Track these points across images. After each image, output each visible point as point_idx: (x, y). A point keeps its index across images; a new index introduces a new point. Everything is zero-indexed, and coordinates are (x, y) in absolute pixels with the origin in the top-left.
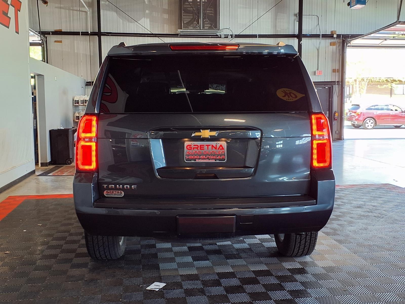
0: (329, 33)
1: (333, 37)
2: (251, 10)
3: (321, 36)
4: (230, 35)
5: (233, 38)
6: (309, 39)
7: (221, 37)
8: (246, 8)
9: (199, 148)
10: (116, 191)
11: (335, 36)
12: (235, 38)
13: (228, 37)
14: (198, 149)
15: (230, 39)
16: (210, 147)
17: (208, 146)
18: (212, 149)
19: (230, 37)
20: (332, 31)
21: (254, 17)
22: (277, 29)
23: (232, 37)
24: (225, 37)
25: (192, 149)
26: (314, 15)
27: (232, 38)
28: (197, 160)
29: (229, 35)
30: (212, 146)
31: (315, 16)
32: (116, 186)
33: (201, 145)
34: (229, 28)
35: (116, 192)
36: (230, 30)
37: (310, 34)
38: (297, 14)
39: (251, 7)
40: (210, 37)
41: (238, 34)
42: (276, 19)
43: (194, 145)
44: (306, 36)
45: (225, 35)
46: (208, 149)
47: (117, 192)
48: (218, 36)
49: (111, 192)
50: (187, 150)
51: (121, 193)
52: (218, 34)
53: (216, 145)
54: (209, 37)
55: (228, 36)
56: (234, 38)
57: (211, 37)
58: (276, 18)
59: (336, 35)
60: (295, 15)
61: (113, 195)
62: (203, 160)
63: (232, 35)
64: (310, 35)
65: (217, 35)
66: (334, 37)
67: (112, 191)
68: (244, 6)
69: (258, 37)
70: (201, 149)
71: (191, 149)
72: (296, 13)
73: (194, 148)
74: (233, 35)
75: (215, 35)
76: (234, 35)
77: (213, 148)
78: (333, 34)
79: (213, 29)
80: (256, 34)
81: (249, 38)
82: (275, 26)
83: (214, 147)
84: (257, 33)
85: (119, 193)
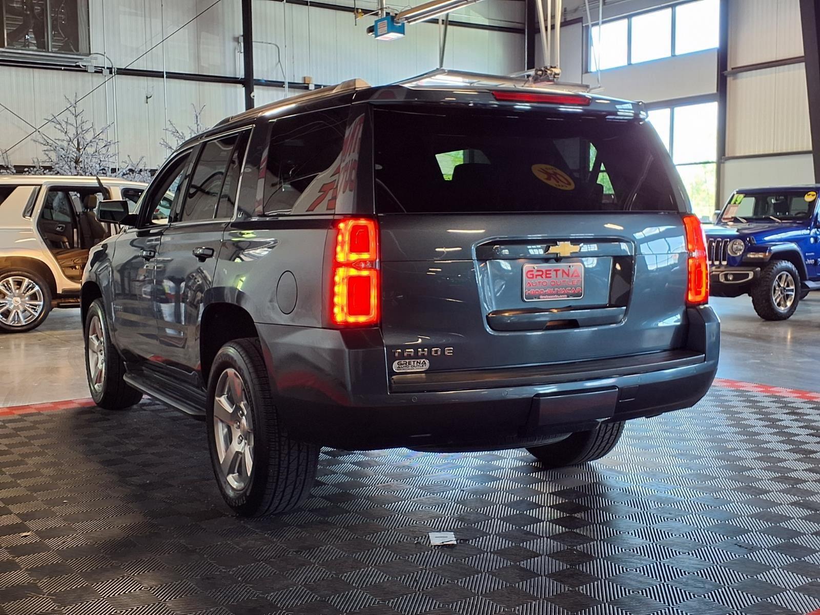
0: (299, 80)
1: (307, 88)
2: (148, 19)
3: (286, 85)
4: (108, 68)
5: (113, 74)
6: (263, 89)
7: (86, 71)
8: (136, 14)
9: (544, 276)
10: (416, 360)
11: (312, 87)
12: (117, 74)
13: (101, 72)
14: (542, 277)
15: (108, 76)
16: (560, 273)
17: (556, 271)
18: (563, 276)
19: (106, 72)
20: (305, 78)
21: (153, 36)
22: (202, 64)
23: (111, 73)
24: (96, 72)
25: (535, 277)
26: (270, 43)
27: (111, 76)
28: (541, 297)
29: (104, 68)
30: (563, 271)
31: (273, 45)
32: (416, 352)
33: (546, 271)
34: (103, 54)
35: (415, 363)
36: (107, 58)
37: (265, 79)
38: (238, 38)
39: (147, 15)
40: (63, 68)
41: (124, 68)
42: (198, 44)
43: (538, 271)
44: (259, 83)
45: (95, 67)
46: (557, 277)
47: (417, 362)
48: (81, 68)
49: (406, 364)
50: (526, 277)
51: (425, 363)
52: (80, 64)
53: (569, 270)
54: (61, 69)
55: (101, 70)
56: (115, 75)
57: (65, 70)
58: (197, 42)
59: (313, 85)
60: (236, 40)
61: (409, 369)
62: (550, 297)
63: (110, 69)
64: (266, 81)
65: (78, 66)
66: (310, 88)
67: (408, 361)
68: (133, 11)
69: (165, 76)
70: (546, 277)
71: (533, 278)
72: (237, 35)
73: (537, 275)
74: (113, 69)
75: (74, 65)
76: (116, 69)
77: (565, 276)
78: (308, 84)
79: (72, 51)
80: (162, 71)
81: (146, 78)
82: (198, 58)
83: (566, 273)
84: (164, 69)
85: (421, 363)
